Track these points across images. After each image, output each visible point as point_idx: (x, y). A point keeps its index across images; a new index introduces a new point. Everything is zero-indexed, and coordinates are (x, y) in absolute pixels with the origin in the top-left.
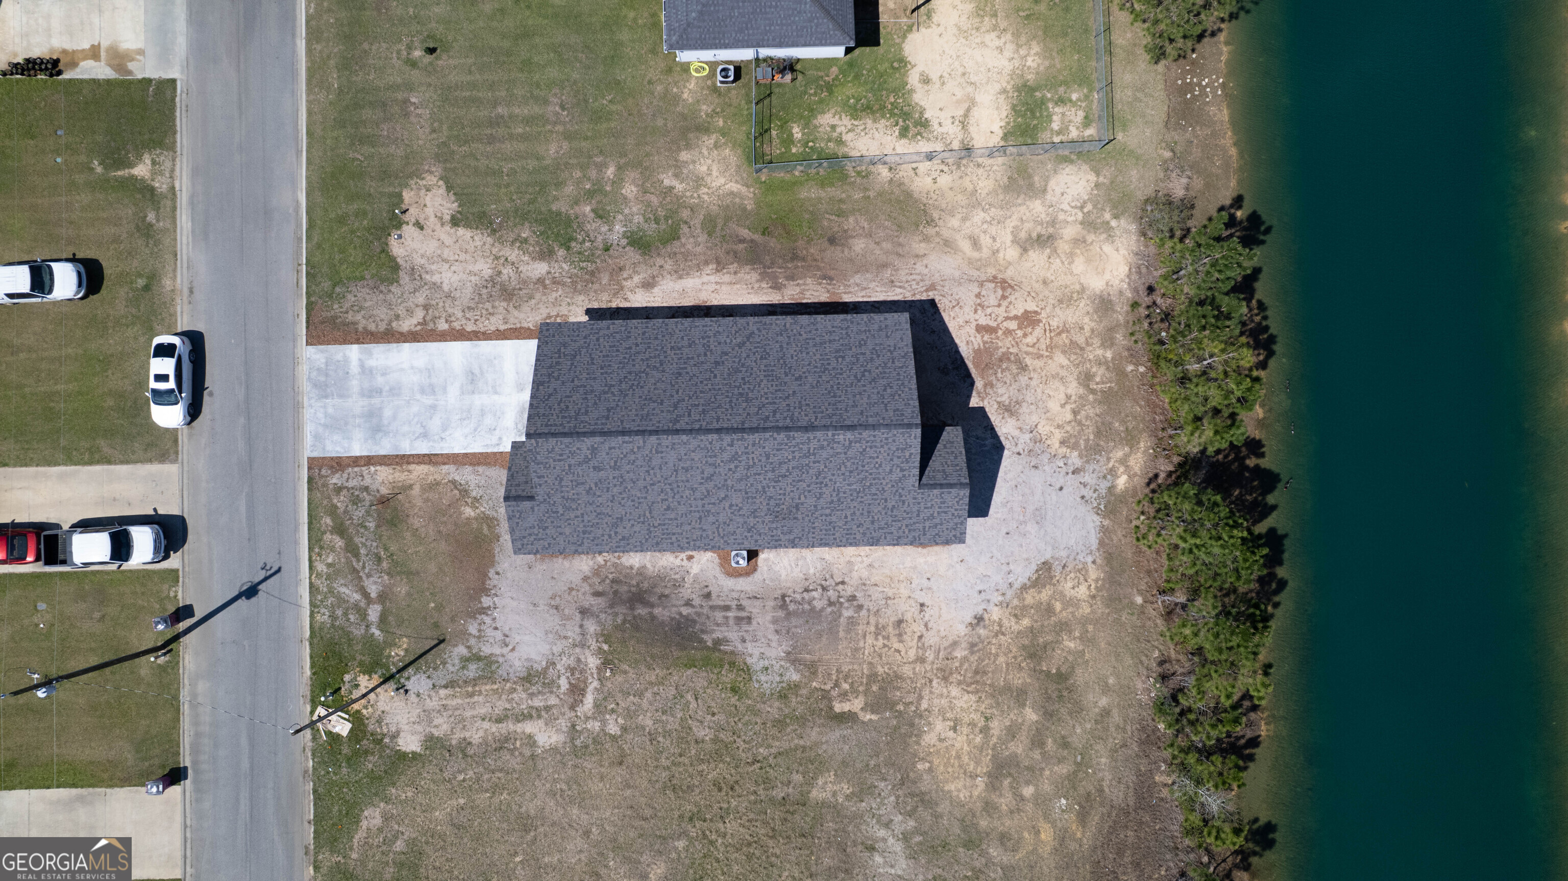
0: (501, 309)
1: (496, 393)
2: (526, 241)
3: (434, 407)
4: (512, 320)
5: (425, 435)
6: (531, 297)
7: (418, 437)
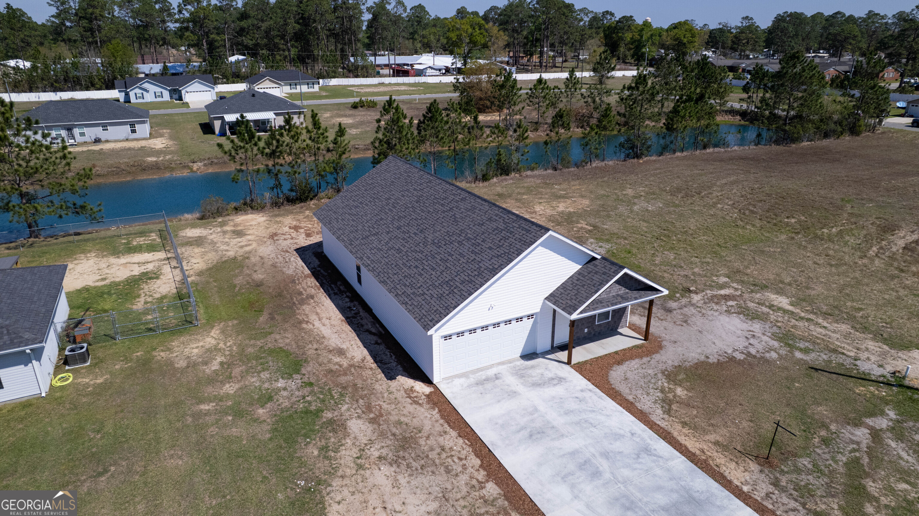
0: (432, 442)
1: (536, 410)
2: (324, 449)
3: (606, 455)
4: (438, 428)
5: (647, 450)
6: (399, 423)
7: (655, 455)
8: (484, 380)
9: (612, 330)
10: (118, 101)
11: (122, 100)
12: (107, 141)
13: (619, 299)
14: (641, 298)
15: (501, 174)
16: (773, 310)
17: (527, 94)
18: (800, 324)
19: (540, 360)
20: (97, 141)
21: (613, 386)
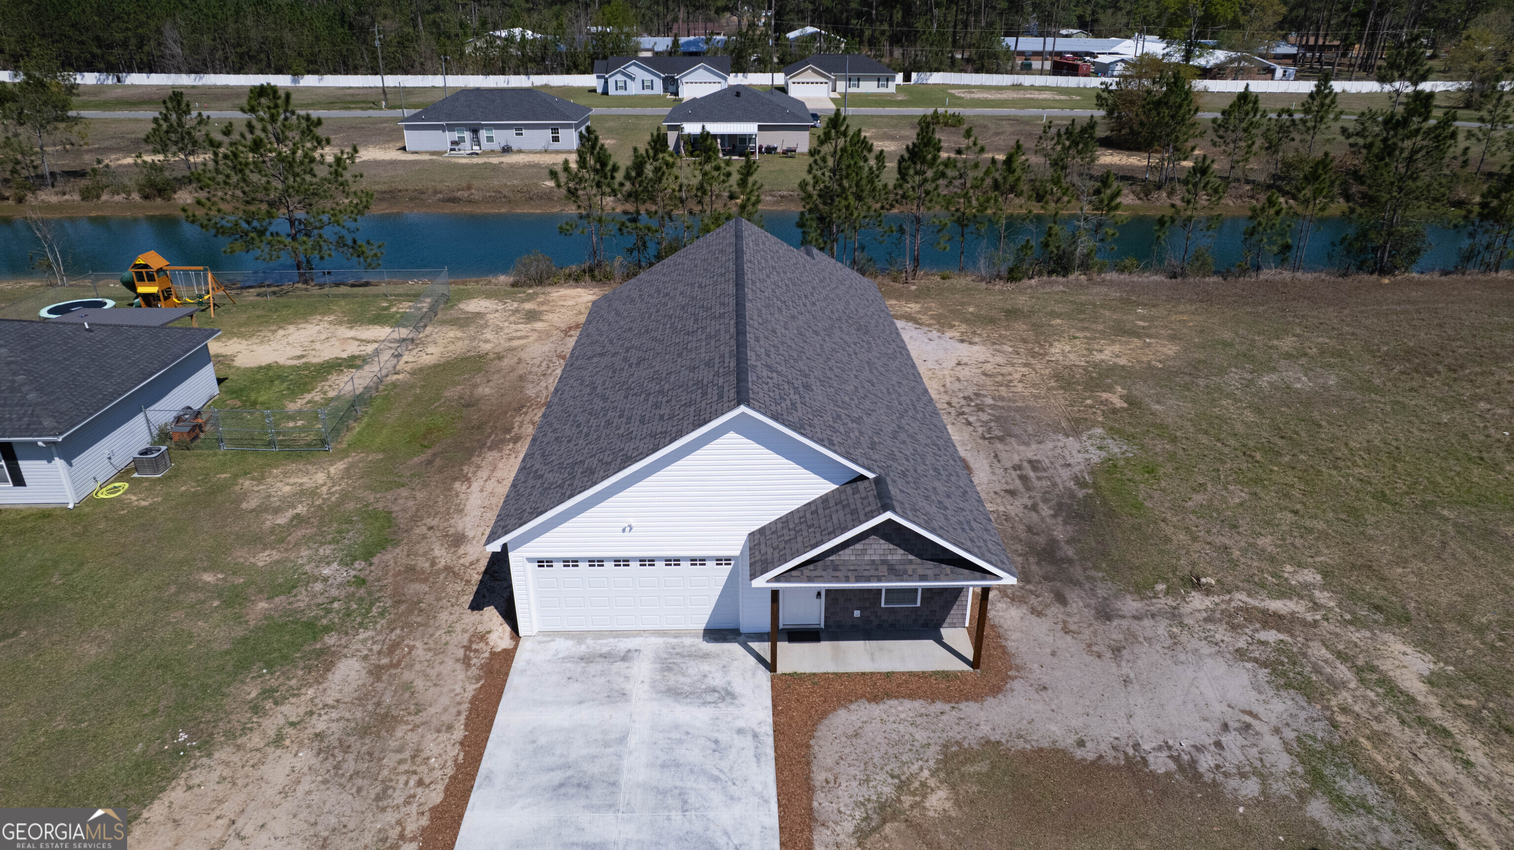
1: (622, 739)
2: (268, 693)
6: (407, 687)
8: (601, 656)
9: (925, 625)
10: (594, 91)
11: (600, 90)
12: (520, 151)
13: (883, 570)
14: (936, 580)
15: (1050, 273)
16: (1362, 681)
17: (1214, 121)
18: (1402, 735)
19: (735, 648)
20: (507, 150)
21: (812, 742)
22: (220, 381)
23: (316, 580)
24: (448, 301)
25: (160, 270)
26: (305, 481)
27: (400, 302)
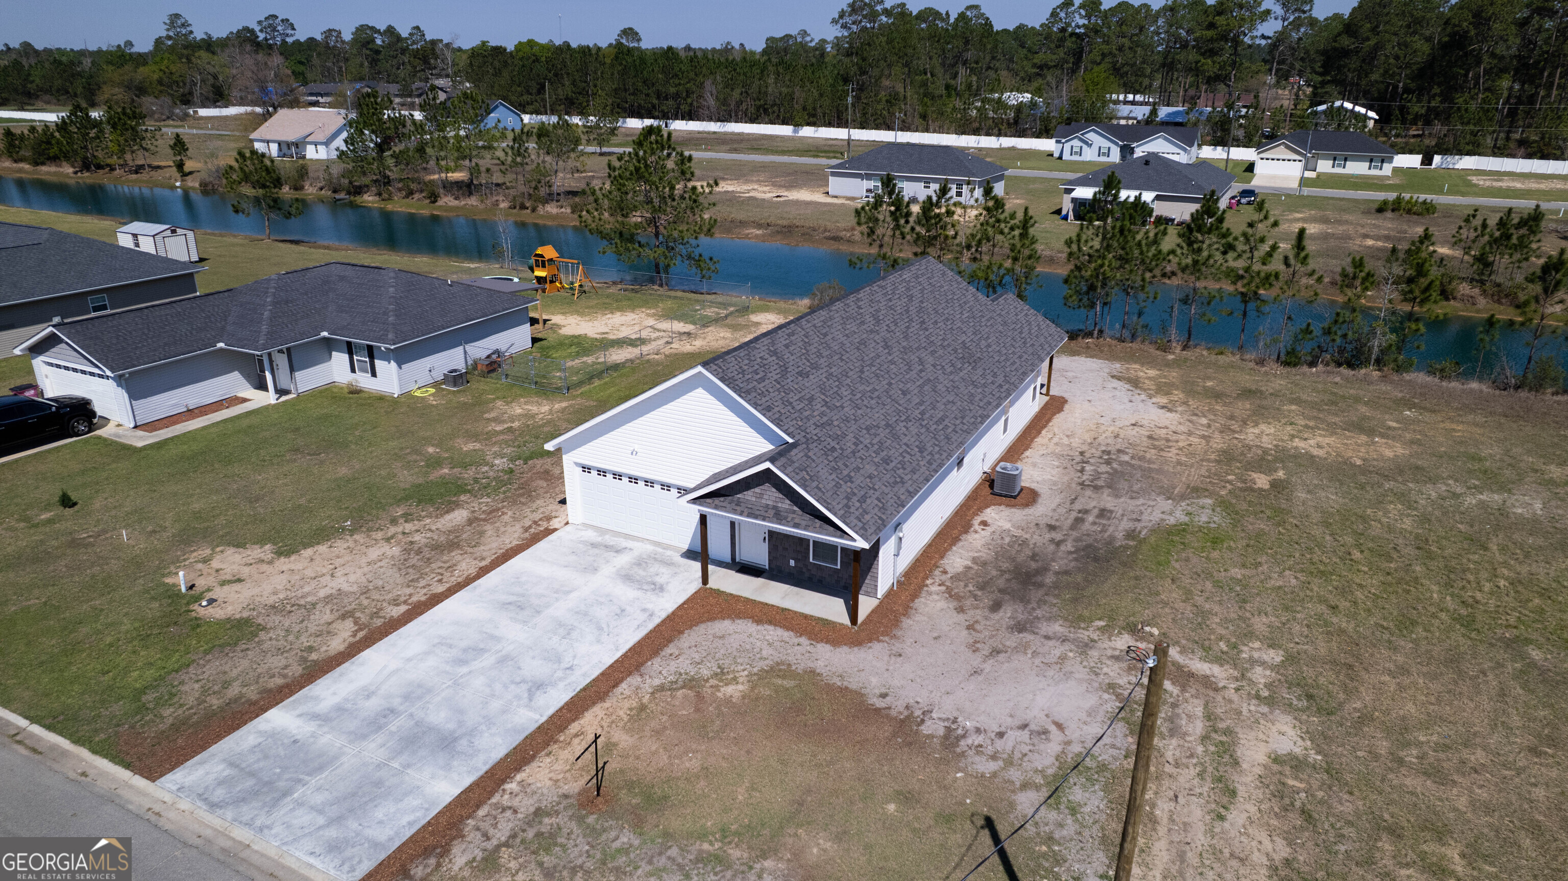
7: (531, 695)
8: (605, 545)
9: (846, 588)
13: (771, 513)
15: (1340, 364)
19: (695, 564)
21: (686, 631)
22: (535, 340)
23: (487, 464)
24: (745, 310)
25: (551, 260)
26: (534, 409)
27: (710, 307)
